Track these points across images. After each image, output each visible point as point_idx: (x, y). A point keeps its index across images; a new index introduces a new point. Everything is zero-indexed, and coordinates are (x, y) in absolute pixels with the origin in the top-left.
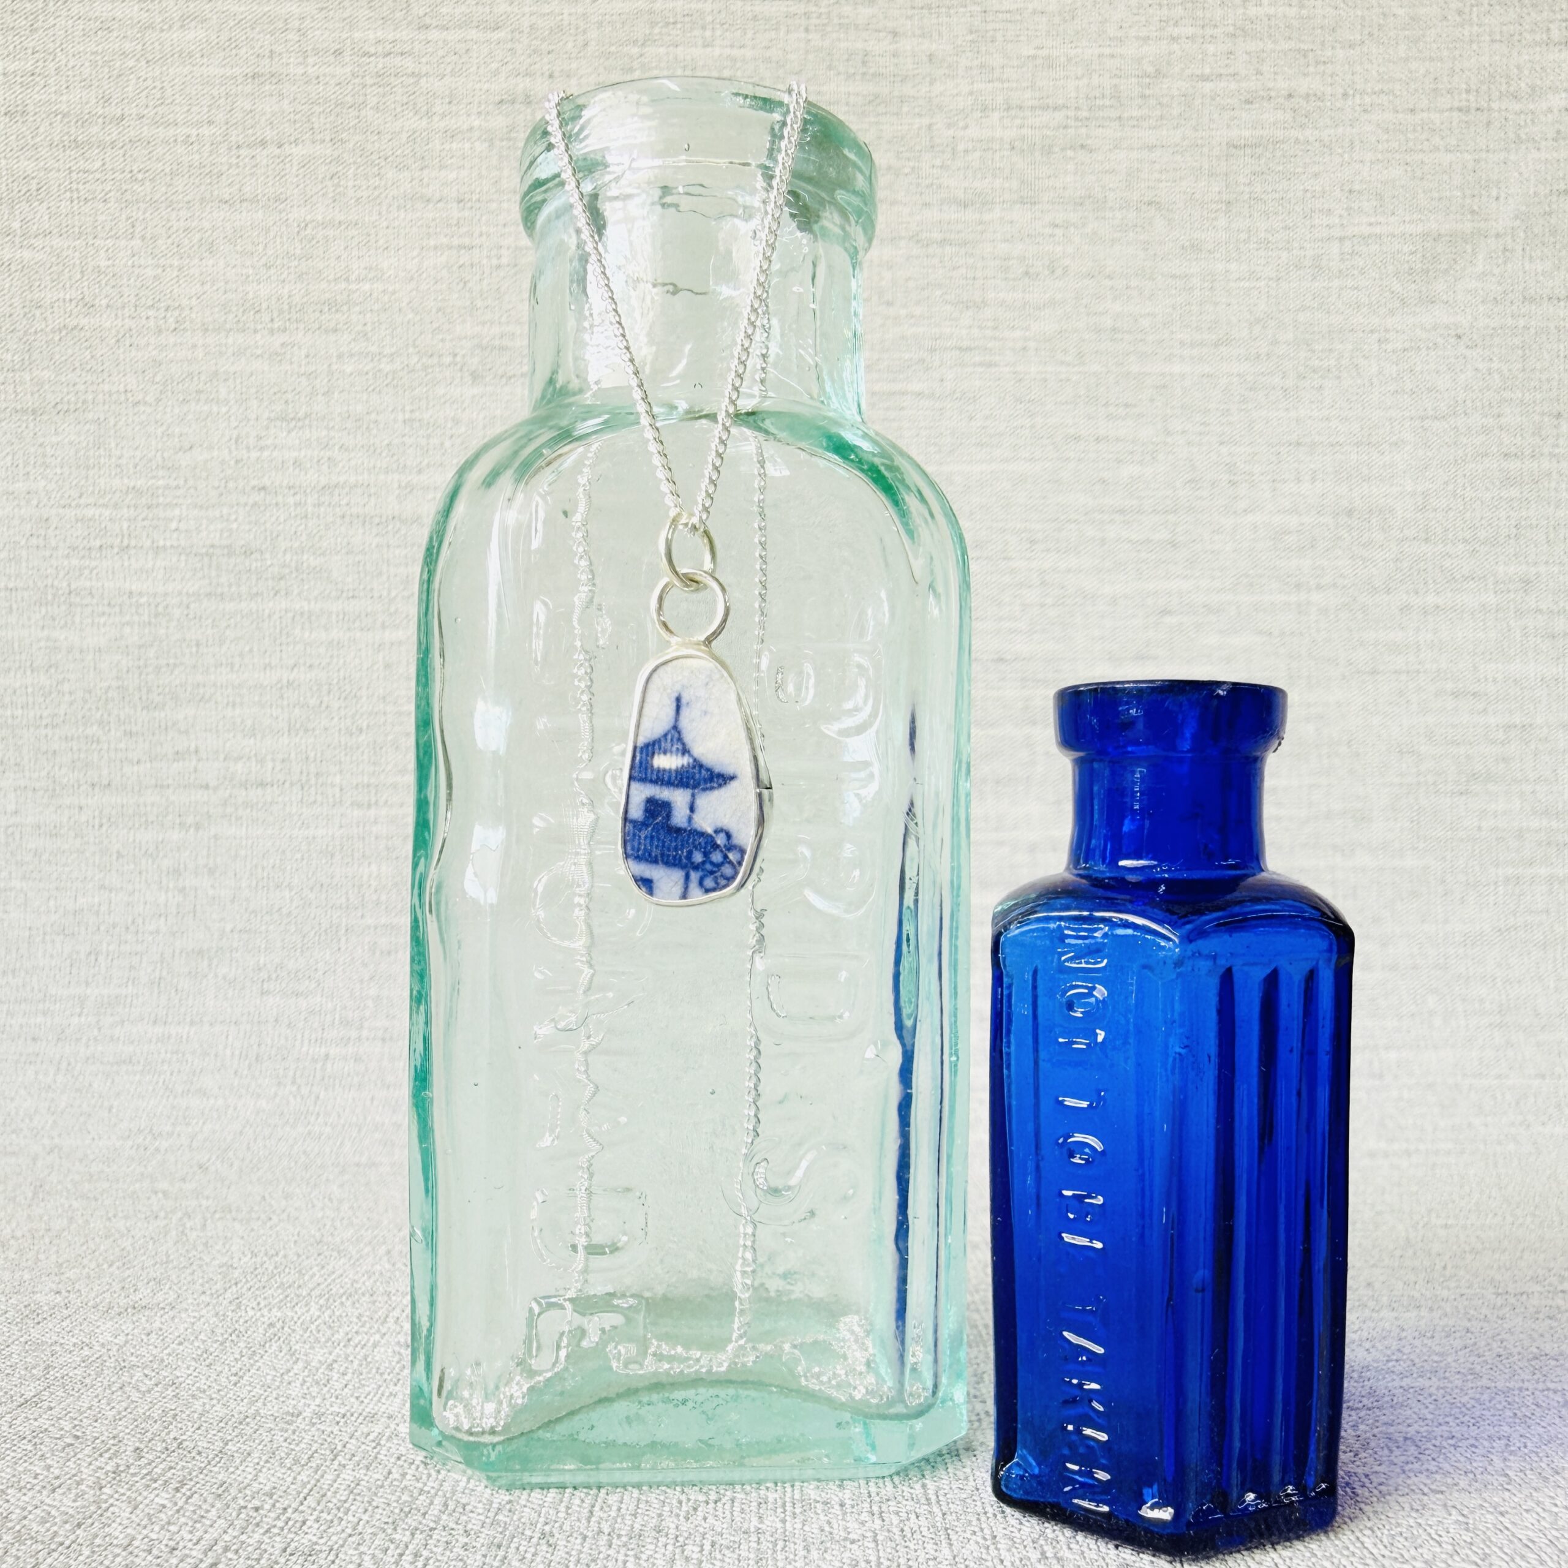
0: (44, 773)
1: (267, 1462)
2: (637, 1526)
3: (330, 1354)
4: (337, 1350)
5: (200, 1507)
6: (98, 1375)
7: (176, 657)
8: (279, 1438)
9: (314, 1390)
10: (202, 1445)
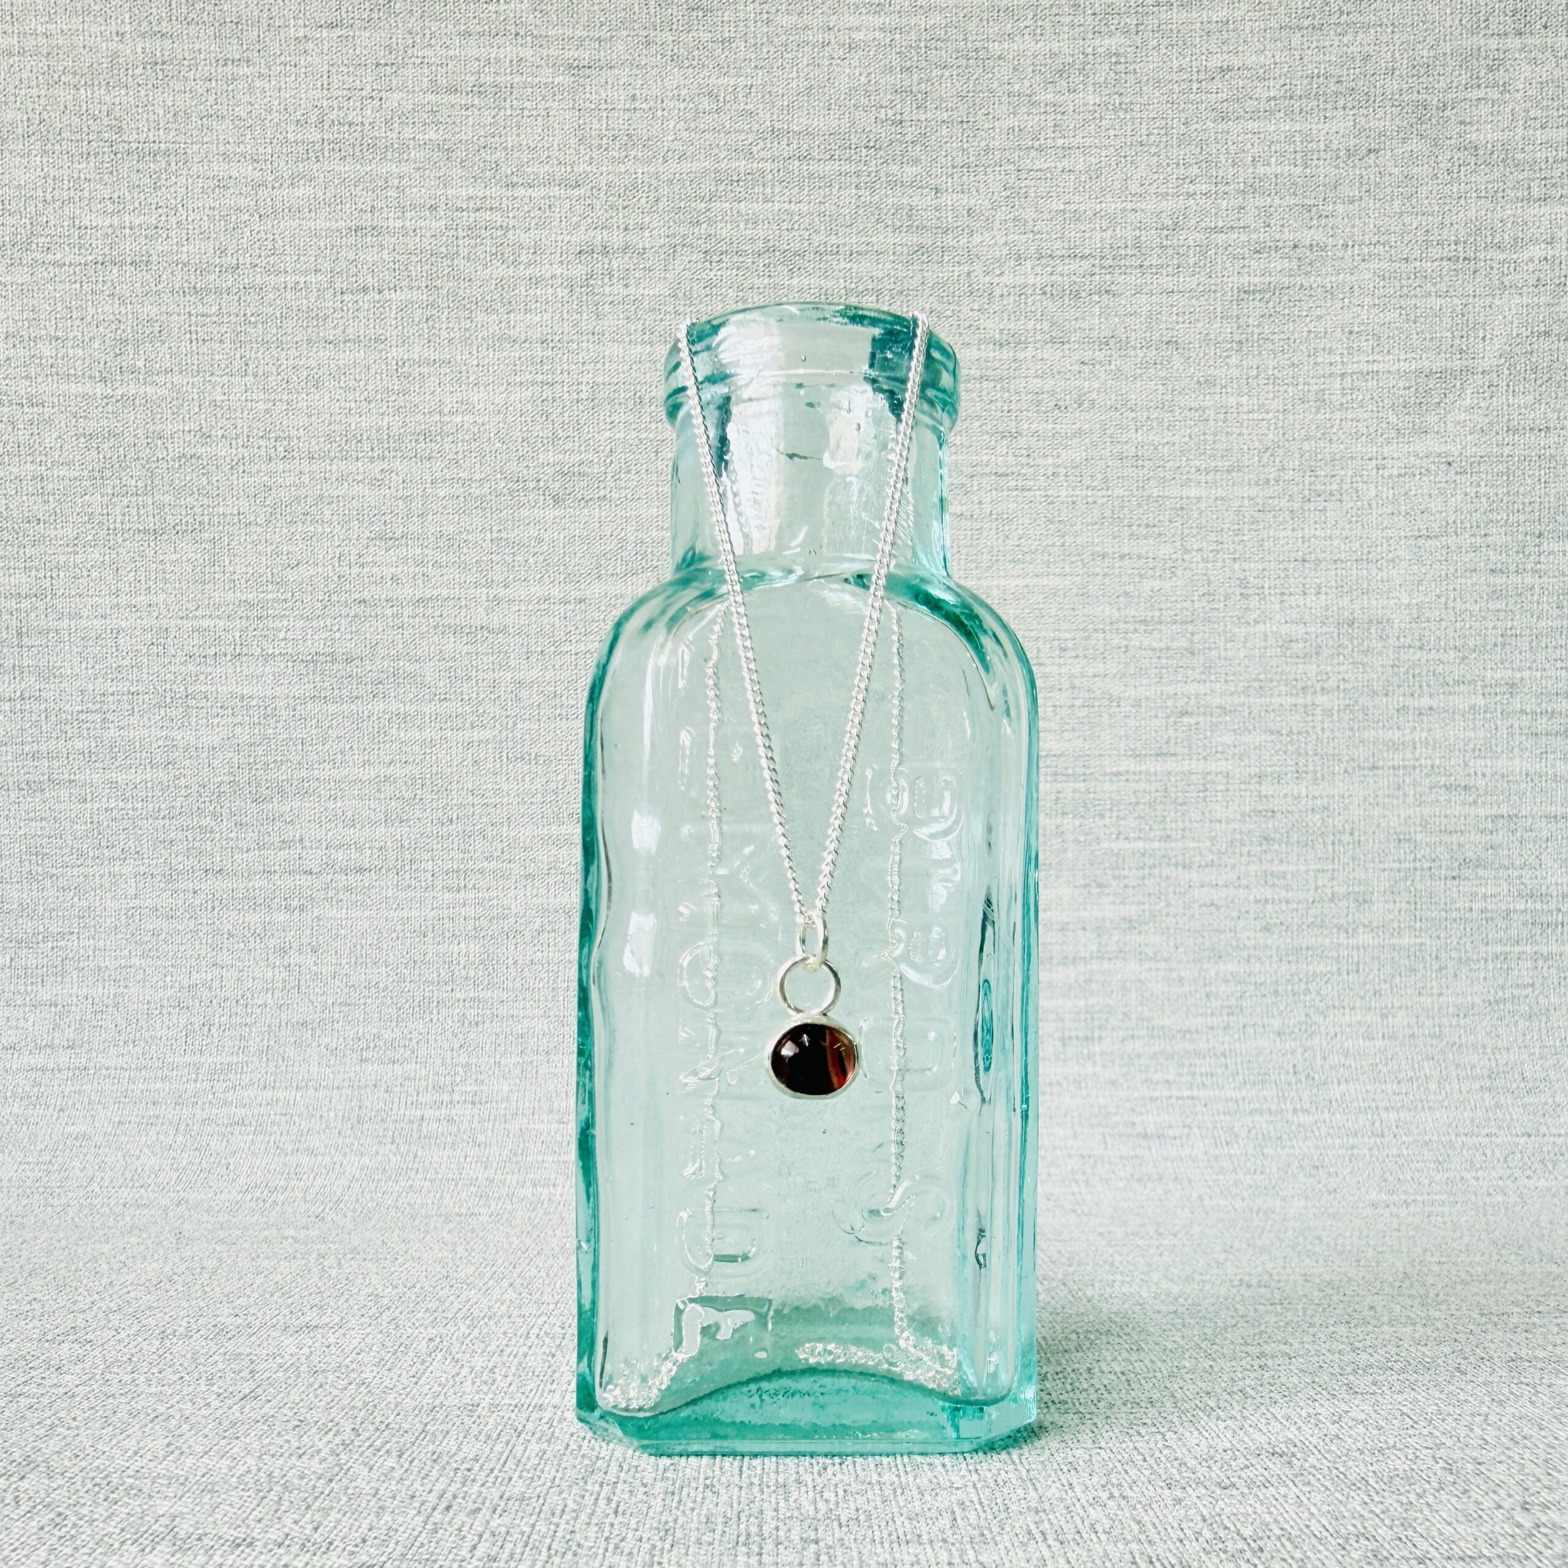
1: (464, 1437)
2: (781, 1480)
3: (489, 1361)
4: (494, 1359)
5: (423, 1468)
6: (298, 1376)
8: (468, 1421)
9: (485, 1388)
10: (406, 1426)
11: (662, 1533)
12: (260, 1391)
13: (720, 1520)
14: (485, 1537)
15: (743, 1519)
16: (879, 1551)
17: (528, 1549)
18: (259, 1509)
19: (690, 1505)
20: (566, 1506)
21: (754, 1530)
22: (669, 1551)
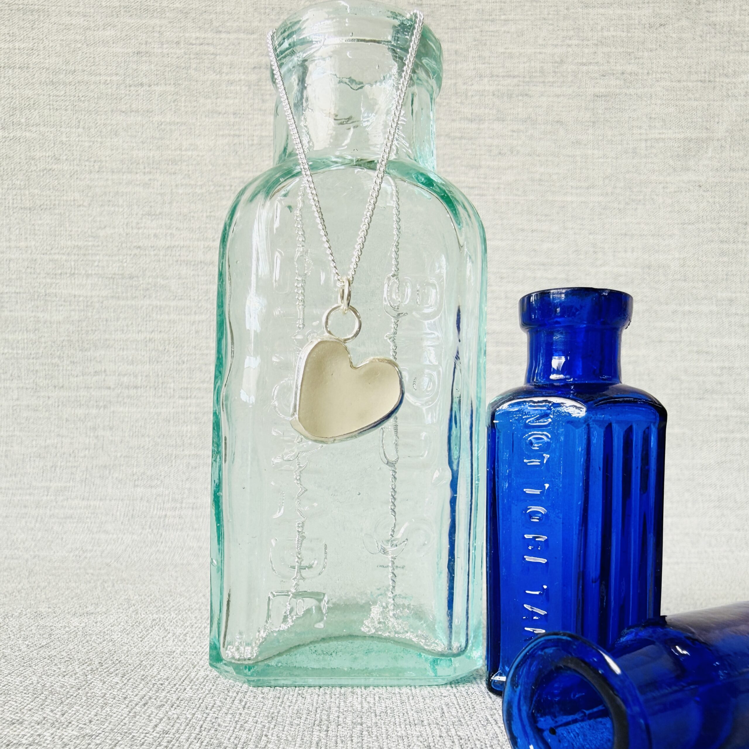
0: (32, 380)
1: (163, 668)
3: (184, 630)
4: (187, 629)
5: (135, 683)
6: (75, 637)
7: (96, 326)
8: (166, 660)
9: (180, 643)
10: (130, 662)
11: (270, 719)
12: (52, 643)
13: (305, 712)
14: (164, 720)
15: (319, 711)
16: (399, 729)
17: (188, 727)
18: (32, 704)
19: (288, 704)
20: (215, 704)
21: (324, 717)
22: (273, 729)
